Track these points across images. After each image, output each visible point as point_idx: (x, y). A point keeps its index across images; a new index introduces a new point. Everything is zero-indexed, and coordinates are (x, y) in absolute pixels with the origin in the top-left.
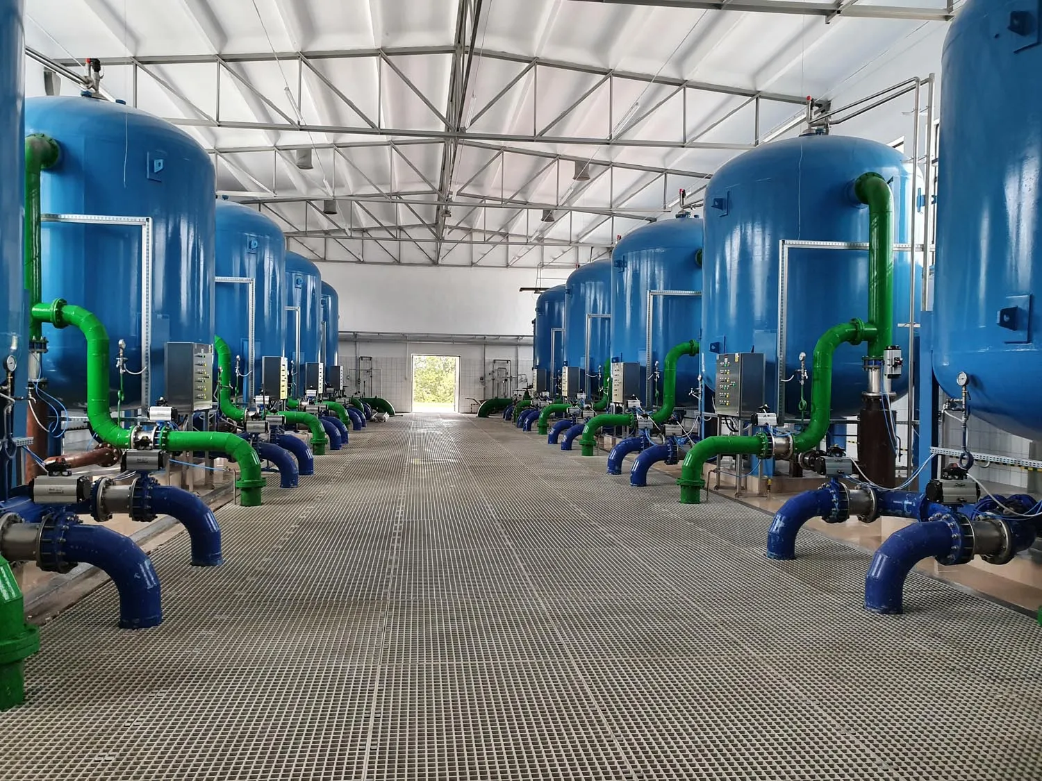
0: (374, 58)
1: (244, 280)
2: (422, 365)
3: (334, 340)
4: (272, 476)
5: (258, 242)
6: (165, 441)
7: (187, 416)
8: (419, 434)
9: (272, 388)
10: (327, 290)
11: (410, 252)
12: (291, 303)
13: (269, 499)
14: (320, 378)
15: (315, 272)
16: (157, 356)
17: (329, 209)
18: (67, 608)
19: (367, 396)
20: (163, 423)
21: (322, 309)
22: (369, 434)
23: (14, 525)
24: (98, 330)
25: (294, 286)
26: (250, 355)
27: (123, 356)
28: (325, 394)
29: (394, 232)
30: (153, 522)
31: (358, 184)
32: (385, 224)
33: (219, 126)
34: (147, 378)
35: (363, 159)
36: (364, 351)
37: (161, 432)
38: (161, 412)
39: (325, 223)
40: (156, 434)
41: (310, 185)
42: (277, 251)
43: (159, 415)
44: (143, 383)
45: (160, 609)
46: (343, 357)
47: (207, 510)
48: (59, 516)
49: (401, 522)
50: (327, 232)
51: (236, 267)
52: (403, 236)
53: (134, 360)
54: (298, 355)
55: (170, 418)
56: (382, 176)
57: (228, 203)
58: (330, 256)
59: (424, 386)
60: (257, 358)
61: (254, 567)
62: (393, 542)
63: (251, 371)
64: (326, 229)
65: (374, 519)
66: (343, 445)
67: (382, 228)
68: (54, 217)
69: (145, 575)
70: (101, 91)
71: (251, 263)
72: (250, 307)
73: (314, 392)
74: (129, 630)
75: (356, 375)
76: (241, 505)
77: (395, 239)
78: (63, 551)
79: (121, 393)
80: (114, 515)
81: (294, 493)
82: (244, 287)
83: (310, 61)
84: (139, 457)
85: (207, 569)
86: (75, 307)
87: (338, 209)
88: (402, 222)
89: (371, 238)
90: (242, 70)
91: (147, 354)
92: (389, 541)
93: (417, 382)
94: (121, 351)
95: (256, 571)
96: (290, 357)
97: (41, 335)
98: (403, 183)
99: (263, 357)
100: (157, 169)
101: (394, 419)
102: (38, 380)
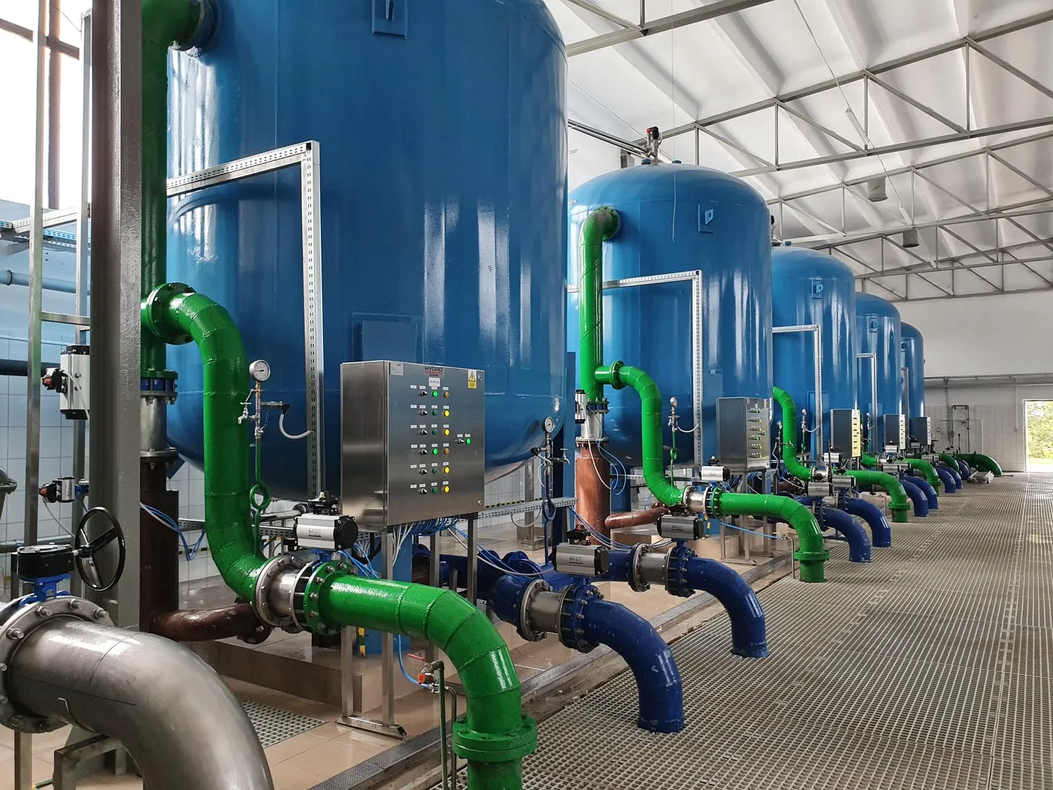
0: (960, 50)
1: (809, 327)
2: (1038, 412)
3: (918, 388)
4: (837, 546)
5: (824, 287)
6: (718, 503)
7: (741, 476)
8: (1037, 501)
9: (843, 444)
10: (909, 332)
11: (1015, 276)
12: (865, 348)
13: (835, 575)
14: (901, 432)
15: (892, 313)
16: (709, 413)
17: (909, 241)
18: (597, 687)
19: (963, 452)
20: (716, 484)
21: (903, 355)
22: (966, 497)
23: (541, 593)
24: (652, 389)
25: (868, 332)
26: (817, 408)
27: (675, 414)
28: (908, 449)
29: (994, 257)
30: (690, 597)
31: (945, 208)
32: (982, 248)
33: (778, 170)
34: (699, 436)
35: (950, 177)
36: (957, 398)
37: (713, 493)
38: (713, 472)
39: (905, 259)
40: (708, 495)
41: (884, 218)
42: (845, 294)
43: (711, 475)
44: (696, 441)
45: (682, 712)
46: (931, 408)
47: (748, 591)
48: (578, 589)
49: (1012, 627)
50: (908, 269)
51: (800, 314)
52: (1007, 258)
53: (686, 417)
54: (875, 408)
55: (721, 479)
56: (975, 191)
57: (790, 249)
58: (912, 295)
59: (1043, 439)
60: (825, 412)
61: (803, 668)
62: (1001, 658)
63: (818, 425)
64: (907, 264)
65: (972, 617)
66: (931, 511)
67: (979, 253)
68: (614, 283)
69: (664, 670)
70: (660, 157)
71: (817, 310)
72: (816, 356)
73: (895, 448)
74: (646, 732)
75: (948, 427)
76: (801, 580)
77: (996, 263)
78: (582, 629)
79: (674, 451)
80: (652, 586)
81: (866, 570)
82: (809, 335)
83: (878, 76)
84: (675, 524)
85: (749, 661)
86: (631, 367)
87: (920, 240)
88: (1004, 243)
89: (963, 267)
90: (802, 107)
91: (699, 411)
92: (994, 656)
93: (1032, 434)
94: (673, 409)
95: (805, 673)
96: (864, 410)
97: (603, 396)
98: (1004, 196)
99: (832, 411)
100: (708, 220)
101: (999, 480)
102: (601, 440)
